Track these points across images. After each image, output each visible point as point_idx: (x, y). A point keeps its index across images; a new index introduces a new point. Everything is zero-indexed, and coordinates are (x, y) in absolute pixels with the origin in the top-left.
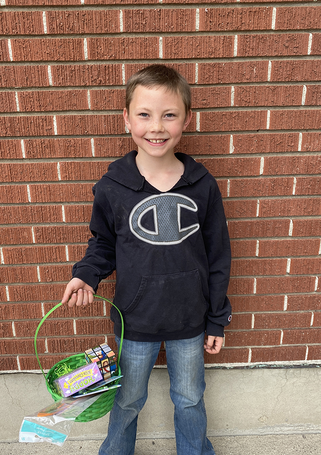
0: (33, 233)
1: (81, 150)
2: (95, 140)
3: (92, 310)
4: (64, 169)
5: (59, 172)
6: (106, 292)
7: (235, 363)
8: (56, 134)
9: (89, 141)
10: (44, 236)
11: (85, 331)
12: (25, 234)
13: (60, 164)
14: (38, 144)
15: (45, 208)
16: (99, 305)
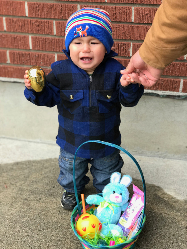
3: (44, 28)
6: (56, 12)
7: (167, 92)
11: (38, 46)
16: (50, 24)
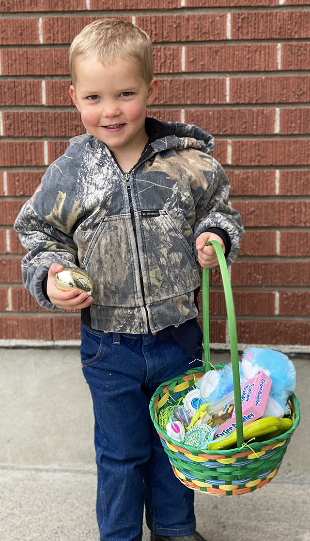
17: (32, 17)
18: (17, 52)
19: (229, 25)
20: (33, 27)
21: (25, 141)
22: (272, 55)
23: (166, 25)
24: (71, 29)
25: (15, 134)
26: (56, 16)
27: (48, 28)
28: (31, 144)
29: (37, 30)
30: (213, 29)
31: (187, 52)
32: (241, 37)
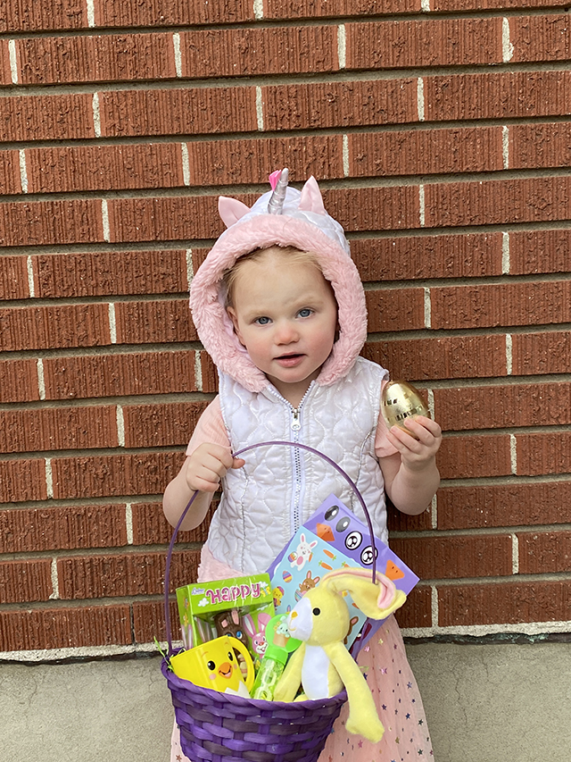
0: (31, 271)
1: (149, 62)
2: (183, 38)
4: (109, 108)
5: (96, 116)
8: (92, 24)
9: (169, 40)
10: (57, 278)
12: (12, 273)
13: (99, 96)
14: (49, 51)
15: (62, 206)
17: (80, 92)
18: (55, 152)
19: (421, 97)
20: (83, 109)
21: (74, 305)
22: (494, 144)
23: (314, 100)
24: (149, 111)
25: (55, 294)
26: (123, 89)
27: (109, 110)
28: (86, 309)
29: (90, 114)
30: (395, 104)
31: (352, 144)
32: (441, 117)
